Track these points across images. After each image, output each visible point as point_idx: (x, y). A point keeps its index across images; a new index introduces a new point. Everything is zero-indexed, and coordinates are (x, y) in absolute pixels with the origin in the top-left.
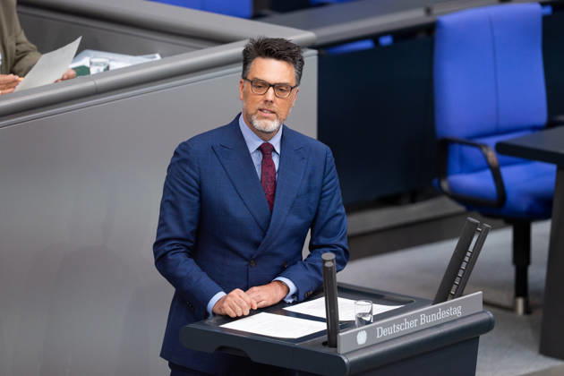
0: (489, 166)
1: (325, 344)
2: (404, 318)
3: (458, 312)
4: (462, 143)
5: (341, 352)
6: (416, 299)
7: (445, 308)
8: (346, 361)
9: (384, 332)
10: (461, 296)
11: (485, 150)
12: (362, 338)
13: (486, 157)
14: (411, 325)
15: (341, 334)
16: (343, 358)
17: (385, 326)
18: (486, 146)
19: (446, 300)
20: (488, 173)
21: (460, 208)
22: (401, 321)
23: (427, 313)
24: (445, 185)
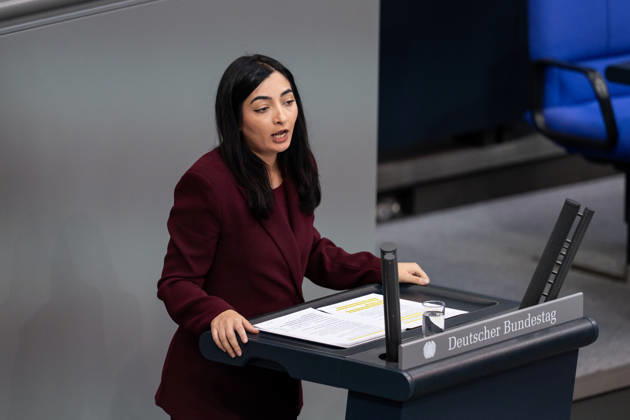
0: (597, 97)
1: (382, 357)
2: (484, 324)
3: (551, 318)
4: (561, 66)
5: (404, 368)
6: (498, 300)
7: (534, 314)
8: (409, 378)
9: (457, 344)
10: (555, 298)
11: (591, 75)
12: (430, 350)
13: (592, 84)
14: (491, 334)
15: (403, 345)
16: (405, 374)
17: (459, 335)
18: (593, 71)
19: (537, 303)
20: (595, 105)
21: (558, 150)
22: (479, 329)
23: (513, 319)
24: (540, 119)
